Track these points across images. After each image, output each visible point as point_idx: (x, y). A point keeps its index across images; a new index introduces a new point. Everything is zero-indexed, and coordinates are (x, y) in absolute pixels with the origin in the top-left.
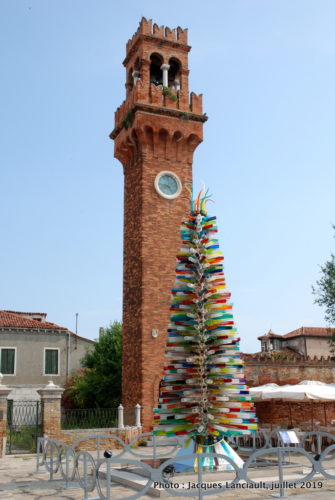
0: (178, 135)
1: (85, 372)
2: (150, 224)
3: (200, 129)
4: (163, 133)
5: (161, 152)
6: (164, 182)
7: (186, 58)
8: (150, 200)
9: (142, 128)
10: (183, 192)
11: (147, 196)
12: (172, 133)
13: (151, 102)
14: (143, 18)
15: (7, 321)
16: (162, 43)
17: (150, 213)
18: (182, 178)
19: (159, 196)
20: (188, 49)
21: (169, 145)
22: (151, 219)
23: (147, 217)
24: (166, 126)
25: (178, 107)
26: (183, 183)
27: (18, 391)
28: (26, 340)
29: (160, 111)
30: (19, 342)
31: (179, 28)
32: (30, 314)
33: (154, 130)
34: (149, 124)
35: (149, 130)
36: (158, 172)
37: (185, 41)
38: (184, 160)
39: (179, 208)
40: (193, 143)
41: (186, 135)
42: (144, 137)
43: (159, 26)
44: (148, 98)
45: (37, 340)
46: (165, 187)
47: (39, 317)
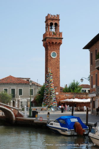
0: (56, 43)
1: (38, 95)
2: (50, 64)
3: (61, 41)
4: (53, 43)
5: (52, 47)
6: (53, 54)
7: (59, 22)
8: (50, 59)
9: (48, 43)
10: (57, 56)
11: (49, 58)
12: (54, 43)
13: (50, 36)
14: (48, 14)
15: (20, 82)
16: (53, 20)
17: (50, 62)
18: (57, 53)
19: (52, 58)
20: (59, 20)
21: (54, 45)
22: (50, 63)
23: (49, 63)
24: (53, 41)
25: (56, 36)
26: (57, 54)
27: (23, 99)
28: (25, 87)
29: (52, 38)
30: (23, 87)
31: (57, 15)
32: (26, 78)
33: (51, 42)
34: (49, 41)
35: (49, 42)
36: (51, 52)
37: (59, 18)
38: (58, 48)
39: (56, 60)
40: (60, 44)
41: (58, 43)
42: (48, 44)
43: (52, 15)
44: (49, 35)
45: (28, 87)
46: (53, 55)
47: (28, 79)
